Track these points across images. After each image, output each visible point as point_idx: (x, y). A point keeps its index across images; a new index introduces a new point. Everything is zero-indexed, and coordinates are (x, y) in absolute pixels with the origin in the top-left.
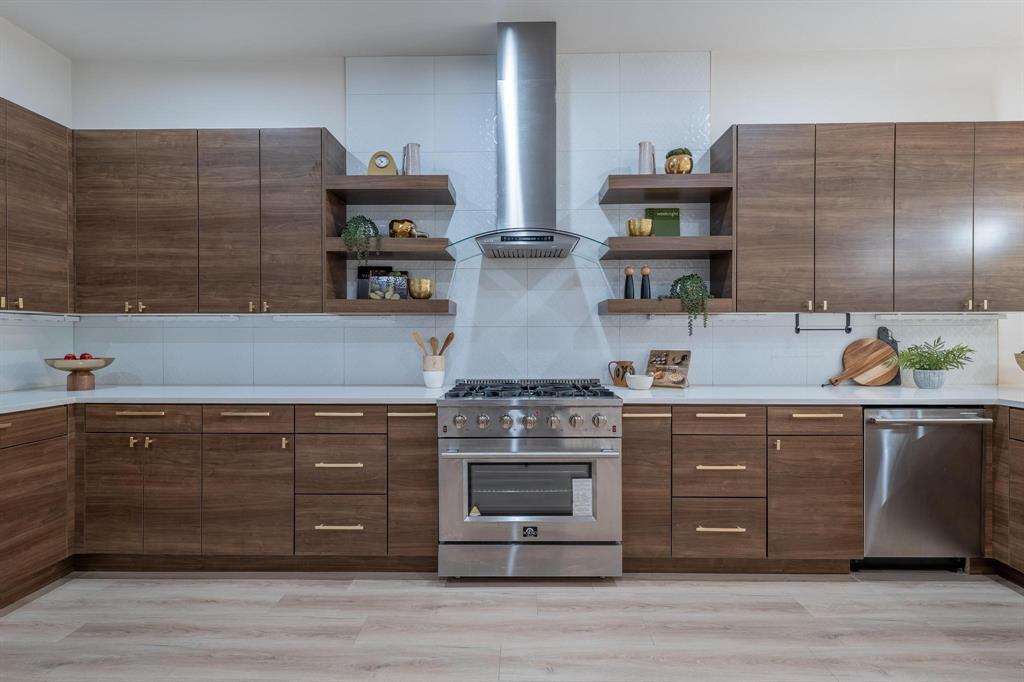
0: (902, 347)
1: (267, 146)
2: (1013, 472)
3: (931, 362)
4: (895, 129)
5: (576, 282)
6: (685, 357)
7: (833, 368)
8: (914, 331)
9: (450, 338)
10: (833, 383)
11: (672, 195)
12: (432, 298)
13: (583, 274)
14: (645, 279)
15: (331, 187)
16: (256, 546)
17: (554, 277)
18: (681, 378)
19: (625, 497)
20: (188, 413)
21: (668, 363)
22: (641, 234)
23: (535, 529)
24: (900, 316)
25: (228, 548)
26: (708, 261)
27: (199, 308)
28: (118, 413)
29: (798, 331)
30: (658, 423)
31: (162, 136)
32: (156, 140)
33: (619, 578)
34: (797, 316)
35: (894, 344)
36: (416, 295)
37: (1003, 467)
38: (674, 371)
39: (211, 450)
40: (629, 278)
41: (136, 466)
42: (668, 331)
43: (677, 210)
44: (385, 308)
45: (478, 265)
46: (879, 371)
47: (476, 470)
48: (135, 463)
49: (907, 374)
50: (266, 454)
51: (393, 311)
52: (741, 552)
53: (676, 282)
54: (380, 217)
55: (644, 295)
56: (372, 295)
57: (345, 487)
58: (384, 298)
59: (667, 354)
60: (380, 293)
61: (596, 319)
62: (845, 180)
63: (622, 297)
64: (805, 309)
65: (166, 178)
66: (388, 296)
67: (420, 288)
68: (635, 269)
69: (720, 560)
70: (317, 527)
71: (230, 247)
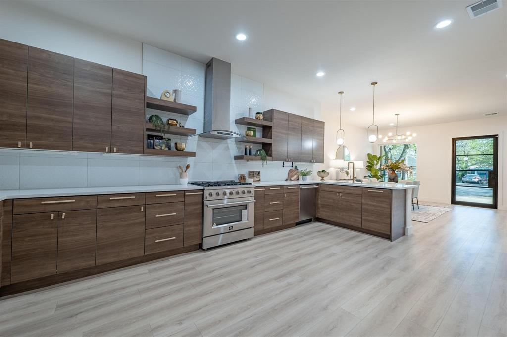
0: (299, 171)
1: (116, 76)
2: (321, 198)
3: (304, 175)
4: (302, 117)
5: (228, 148)
6: (259, 173)
7: (286, 176)
8: (302, 167)
9: (188, 166)
10: (286, 180)
11: (254, 125)
12: (184, 151)
13: (230, 145)
14: (250, 149)
15: (148, 102)
16: (126, 255)
17: (221, 146)
18: (259, 179)
19: (255, 213)
20: (88, 199)
21: (255, 174)
22: (250, 136)
23: (232, 227)
24: (299, 163)
25: (111, 259)
26: (262, 145)
27: (73, 148)
28: (43, 202)
29: (283, 166)
30: (261, 192)
31: (49, 55)
32: (44, 55)
33: (253, 238)
34: (283, 163)
35: (297, 170)
36: (179, 149)
37: (319, 197)
38: (257, 177)
39: (102, 216)
40: (246, 149)
41: (53, 229)
42: (255, 165)
43: (255, 129)
44: (161, 153)
45: (197, 139)
46: (295, 177)
47: (215, 211)
48: (52, 228)
49: (300, 177)
50: (132, 214)
51: (164, 154)
52: (277, 225)
53: (257, 151)
54: (165, 116)
55: (250, 154)
56: (156, 147)
57: (168, 223)
58: (161, 149)
59: (254, 172)
60: (159, 147)
61: (233, 160)
62: (294, 128)
63: (244, 154)
64: (285, 160)
65: (51, 78)
66: (163, 148)
67: (181, 147)
68: (248, 146)
69: (272, 228)
70: (156, 241)
71: (94, 120)
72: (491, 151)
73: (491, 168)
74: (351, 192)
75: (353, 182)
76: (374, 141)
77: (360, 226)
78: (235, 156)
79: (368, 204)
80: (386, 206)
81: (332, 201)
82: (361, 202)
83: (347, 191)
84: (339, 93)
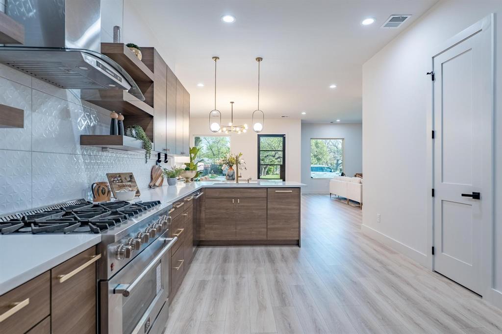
2: (207, 209)
3: (173, 176)
4: (177, 80)
6: (132, 176)
14: (121, 123)
21: (123, 180)
37: (203, 208)
40: (113, 121)
46: (160, 180)
72: (281, 148)
73: (282, 163)
74: (254, 195)
75: (237, 182)
76: (260, 130)
77: (264, 238)
78: (82, 136)
79: (274, 208)
80: (295, 207)
81: (224, 211)
82: (265, 207)
83: (246, 195)
84: (213, 58)
